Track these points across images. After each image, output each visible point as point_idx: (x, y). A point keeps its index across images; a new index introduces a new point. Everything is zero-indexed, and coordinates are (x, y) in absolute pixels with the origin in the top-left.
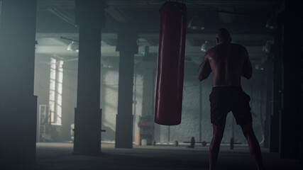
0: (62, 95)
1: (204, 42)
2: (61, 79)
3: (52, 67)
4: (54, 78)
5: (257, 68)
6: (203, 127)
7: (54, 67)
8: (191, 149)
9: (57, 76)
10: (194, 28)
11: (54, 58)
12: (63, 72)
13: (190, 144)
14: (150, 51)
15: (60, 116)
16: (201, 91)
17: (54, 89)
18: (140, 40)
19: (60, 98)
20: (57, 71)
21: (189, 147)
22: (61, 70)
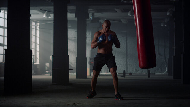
0: (40, 45)
1: (130, 10)
2: (38, 35)
3: (32, 27)
4: (34, 34)
5: (162, 25)
6: (128, 63)
7: (34, 27)
8: (123, 78)
9: (36, 33)
10: (125, 2)
11: (34, 21)
12: (40, 30)
13: (122, 75)
14: (95, 16)
15: (39, 58)
16: (127, 40)
17: (34, 41)
18: (89, 10)
19: (38, 46)
20: (36, 29)
21: (122, 76)
22: (38, 29)
